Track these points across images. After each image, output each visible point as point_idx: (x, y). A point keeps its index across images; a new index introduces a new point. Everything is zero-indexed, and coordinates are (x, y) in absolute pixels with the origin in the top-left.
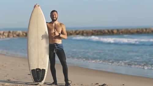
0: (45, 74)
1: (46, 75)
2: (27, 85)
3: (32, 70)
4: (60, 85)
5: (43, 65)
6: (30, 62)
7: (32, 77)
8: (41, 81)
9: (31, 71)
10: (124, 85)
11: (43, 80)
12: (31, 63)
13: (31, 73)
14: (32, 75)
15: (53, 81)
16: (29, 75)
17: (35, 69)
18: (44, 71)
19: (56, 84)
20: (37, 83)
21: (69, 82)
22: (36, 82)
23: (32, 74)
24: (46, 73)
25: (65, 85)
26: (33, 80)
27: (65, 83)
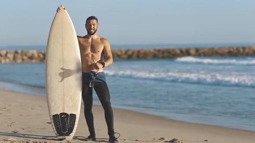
0: (75, 121)
1: (76, 123)
2: (46, 140)
3: (54, 116)
4: (101, 140)
5: (73, 106)
6: (50, 101)
7: (54, 127)
8: (68, 134)
9: (52, 117)
10: (206, 141)
11: (72, 132)
12: (52, 104)
13: (52, 120)
14: (53, 124)
15: (89, 134)
16: (49, 123)
17: (59, 114)
18: (73, 116)
19: (94, 139)
20: (61, 137)
21: (116, 136)
22: (60, 135)
23: (54, 122)
24: (77, 120)
25: (108, 140)
26: (56, 132)
27: (108, 137)
